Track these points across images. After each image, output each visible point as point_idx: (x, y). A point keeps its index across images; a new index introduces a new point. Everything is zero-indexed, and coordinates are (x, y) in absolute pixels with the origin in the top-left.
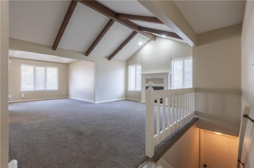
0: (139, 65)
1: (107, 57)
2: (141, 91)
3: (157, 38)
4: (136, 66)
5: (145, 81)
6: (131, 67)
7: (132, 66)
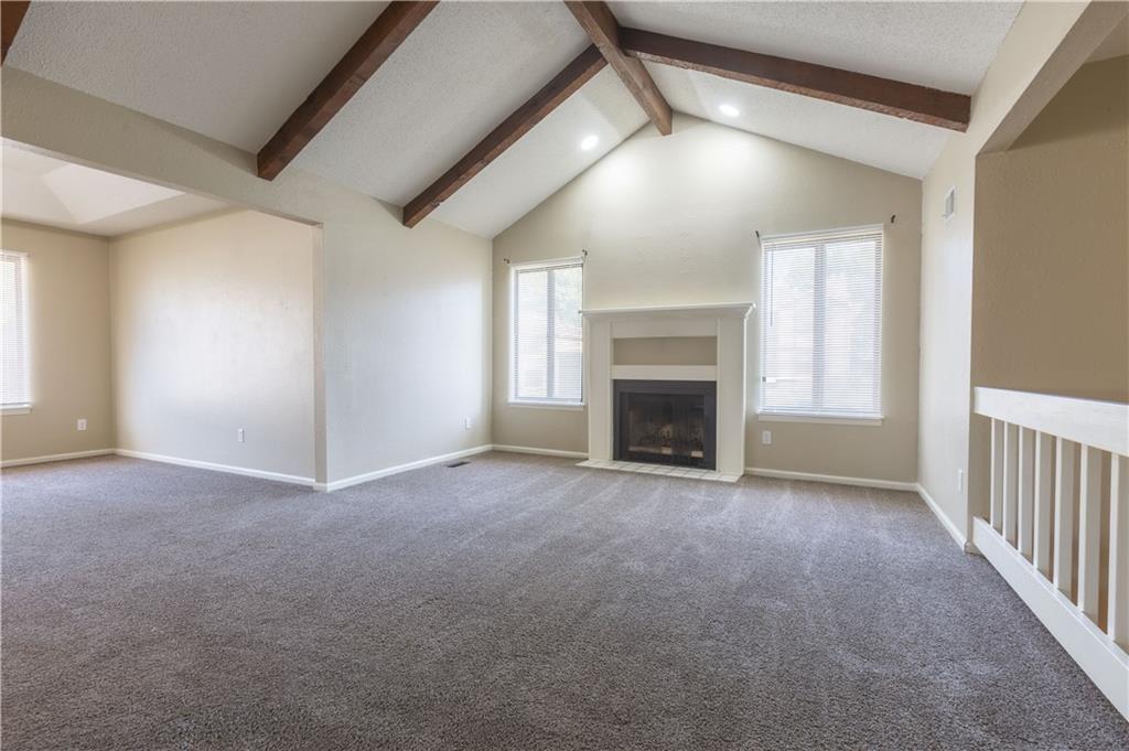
0: (574, 266)
1: (396, 206)
2: (585, 407)
3: (676, 124)
4: (550, 270)
5: (606, 350)
6: (521, 276)
7: (527, 271)
